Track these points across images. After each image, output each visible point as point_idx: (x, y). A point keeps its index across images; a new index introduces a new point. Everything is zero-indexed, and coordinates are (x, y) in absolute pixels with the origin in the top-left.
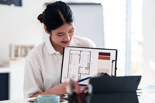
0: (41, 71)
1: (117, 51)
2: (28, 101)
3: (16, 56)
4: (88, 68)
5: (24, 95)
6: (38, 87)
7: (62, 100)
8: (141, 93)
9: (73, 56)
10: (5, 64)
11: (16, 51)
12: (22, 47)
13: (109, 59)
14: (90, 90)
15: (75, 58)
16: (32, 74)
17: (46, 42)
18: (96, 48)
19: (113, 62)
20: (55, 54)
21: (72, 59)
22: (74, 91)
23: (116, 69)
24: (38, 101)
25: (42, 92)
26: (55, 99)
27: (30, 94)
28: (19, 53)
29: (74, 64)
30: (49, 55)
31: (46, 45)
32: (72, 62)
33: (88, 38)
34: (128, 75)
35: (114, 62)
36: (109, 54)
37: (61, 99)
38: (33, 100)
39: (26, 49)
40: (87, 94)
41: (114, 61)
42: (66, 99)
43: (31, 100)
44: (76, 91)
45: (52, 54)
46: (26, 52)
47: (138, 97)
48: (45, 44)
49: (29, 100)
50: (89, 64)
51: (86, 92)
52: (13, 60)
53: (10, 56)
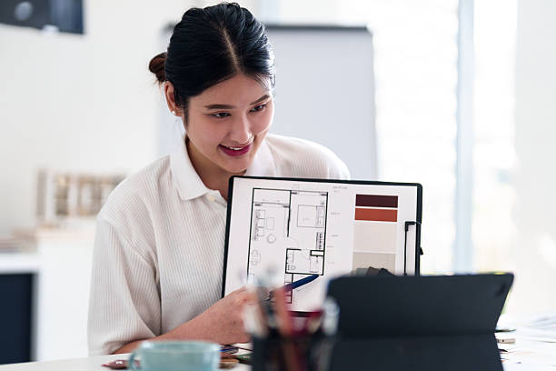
0: (152, 260)
1: (420, 188)
2: (105, 366)
3: (62, 211)
4: (320, 252)
5: (91, 349)
6: (139, 319)
7: (227, 363)
8: (512, 342)
9: (265, 211)
10: (22, 240)
11: (62, 196)
12: (84, 181)
13: (392, 217)
14: (330, 322)
15: (273, 216)
16: (122, 271)
17: (171, 159)
18: (349, 179)
19: (406, 230)
20: (203, 197)
21: (260, 223)
22: (272, 325)
23: (419, 252)
24: (143, 364)
25: (153, 335)
26: (201, 355)
27: (110, 343)
28: (72, 201)
29: (268, 241)
30: (181, 201)
31: (172, 166)
32: (260, 232)
33: (324, 145)
34: (463, 269)
35: (413, 229)
36: (392, 201)
37: (223, 358)
38: (123, 361)
39: (97, 188)
40: (320, 333)
41: (412, 223)
42: (242, 361)
43: (115, 363)
44: (281, 322)
45: (194, 200)
46: (98, 199)
47: (503, 356)
48: (167, 163)
49: (107, 363)
50: (322, 238)
51: (314, 326)
52: (50, 227)
53: (40, 211)
